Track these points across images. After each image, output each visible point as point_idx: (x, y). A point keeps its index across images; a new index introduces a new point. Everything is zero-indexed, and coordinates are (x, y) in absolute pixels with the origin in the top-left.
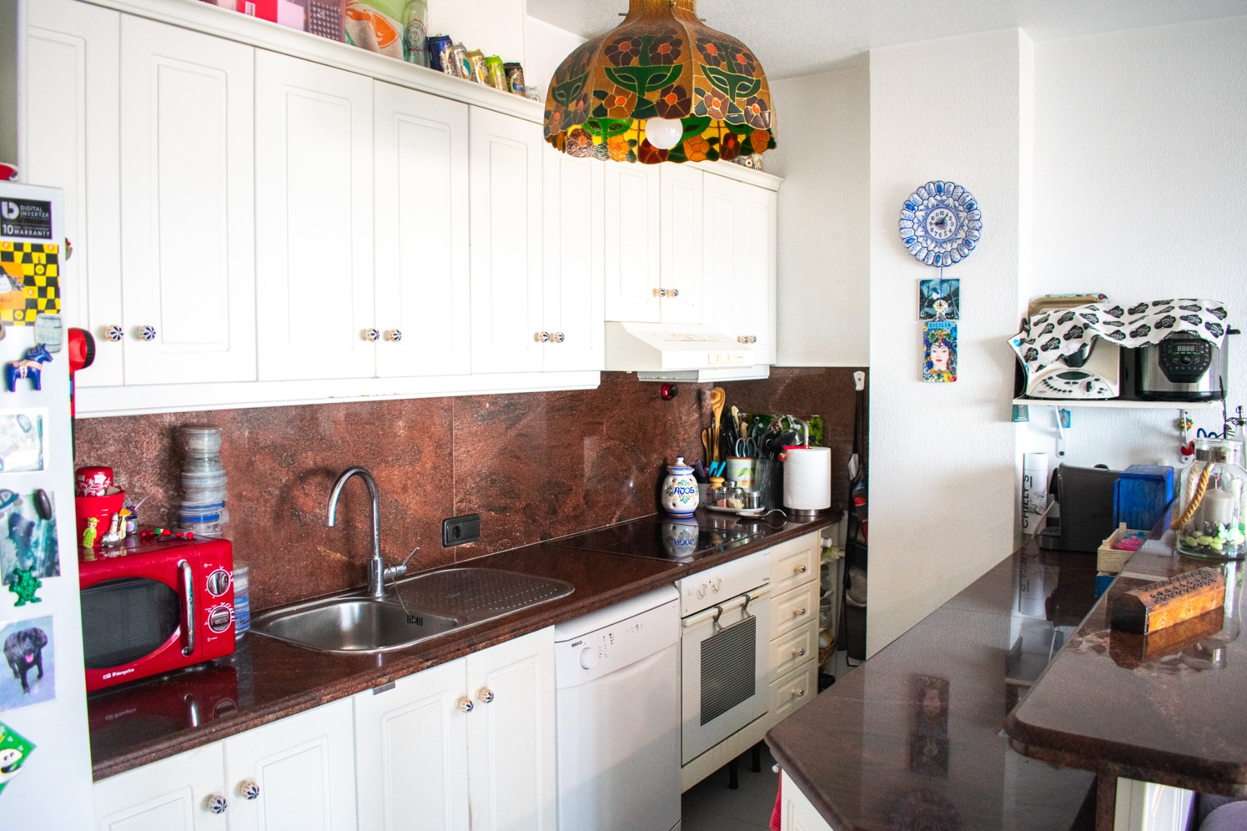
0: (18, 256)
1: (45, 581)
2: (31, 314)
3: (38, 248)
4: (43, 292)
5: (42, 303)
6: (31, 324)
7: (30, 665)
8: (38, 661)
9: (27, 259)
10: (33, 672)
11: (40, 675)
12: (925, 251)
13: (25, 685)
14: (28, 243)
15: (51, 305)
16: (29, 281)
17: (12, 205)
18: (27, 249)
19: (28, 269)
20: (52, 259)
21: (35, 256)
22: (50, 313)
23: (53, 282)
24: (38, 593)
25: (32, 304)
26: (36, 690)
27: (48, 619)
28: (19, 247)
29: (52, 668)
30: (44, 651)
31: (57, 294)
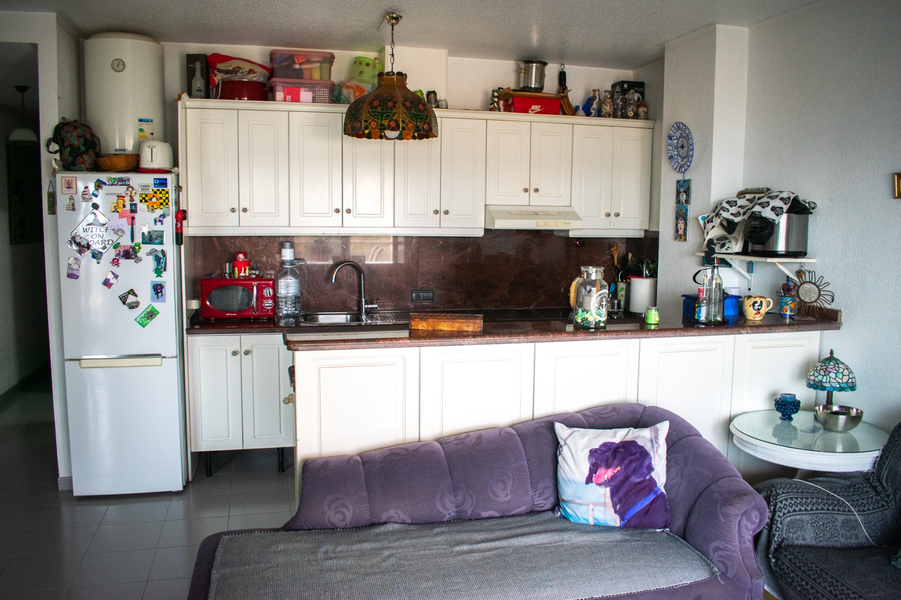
0: (158, 192)
1: (164, 272)
2: (162, 206)
3: (163, 190)
4: (164, 201)
5: (164, 204)
6: (161, 209)
7: (159, 292)
8: (161, 292)
9: (160, 193)
10: (160, 294)
11: (162, 295)
12: (677, 164)
13: (158, 297)
14: (161, 189)
15: (167, 204)
16: (161, 198)
17: (157, 180)
18: (161, 190)
19: (161, 196)
20: (167, 193)
21: (163, 192)
22: (166, 206)
23: (167, 198)
24: (162, 275)
25: (162, 204)
26: (160, 299)
27: (165, 282)
28: (158, 190)
29: (165, 295)
30: (163, 289)
31: (169, 201)
